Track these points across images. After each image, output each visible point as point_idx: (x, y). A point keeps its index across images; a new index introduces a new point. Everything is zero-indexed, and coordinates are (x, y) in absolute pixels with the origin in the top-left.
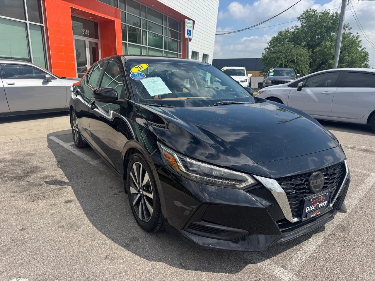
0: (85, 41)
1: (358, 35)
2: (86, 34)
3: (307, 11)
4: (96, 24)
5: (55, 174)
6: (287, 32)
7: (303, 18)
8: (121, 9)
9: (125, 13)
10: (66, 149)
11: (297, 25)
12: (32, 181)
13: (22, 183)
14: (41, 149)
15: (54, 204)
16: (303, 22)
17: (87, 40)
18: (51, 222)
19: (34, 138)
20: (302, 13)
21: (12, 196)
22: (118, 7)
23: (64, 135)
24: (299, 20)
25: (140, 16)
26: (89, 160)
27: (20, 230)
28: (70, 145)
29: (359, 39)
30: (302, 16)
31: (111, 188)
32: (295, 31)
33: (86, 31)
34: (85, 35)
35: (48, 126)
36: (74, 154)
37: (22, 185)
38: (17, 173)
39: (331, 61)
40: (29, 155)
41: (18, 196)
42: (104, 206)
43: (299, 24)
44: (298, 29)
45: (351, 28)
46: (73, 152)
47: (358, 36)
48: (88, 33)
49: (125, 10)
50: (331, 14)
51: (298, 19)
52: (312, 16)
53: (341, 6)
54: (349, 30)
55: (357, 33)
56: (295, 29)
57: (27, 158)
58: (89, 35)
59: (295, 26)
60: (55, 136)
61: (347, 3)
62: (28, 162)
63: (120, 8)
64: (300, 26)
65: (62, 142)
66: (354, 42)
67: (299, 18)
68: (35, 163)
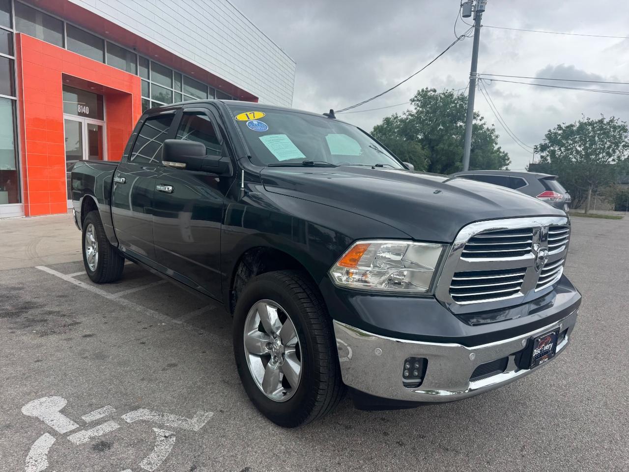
0: (81, 123)
1: (493, 127)
2: (84, 112)
3: (423, 91)
4: (100, 98)
5: (60, 309)
6: (395, 118)
7: (418, 100)
8: (142, 77)
9: (149, 83)
10: (67, 281)
11: (410, 110)
12: (31, 317)
13: (18, 320)
14: (29, 282)
15: (71, 339)
16: (418, 106)
17: (86, 121)
18: (71, 354)
19: (13, 268)
20: (416, 93)
21: (11, 333)
22: (137, 74)
23: (58, 264)
24: (413, 103)
25: (172, 88)
26: (104, 293)
27: (36, 362)
28: (73, 277)
29: (496, 133)
30: (416, 97)
31: (139, 322)
32: (407, 119)
33: (84, 107)
34: (81, 114)
35: (30, 252)
36: (79, 287)
37: (19, 322)
38: (7, 309)
39: (458, 164)
40: (14, 289)
41: (19, 332)
42: (133, 339)
43: (413, 109)
44: (412, 115)
45: (482, 118)
46: (78, 285)
47: (494, 130)
48: (86, 110)
49: (149, 79)
50: (455, 96)
51: (410, 102)
52: (430, 97)
53: (469, 86)
54: (481, 120)
55: (493, 125)
56: (408, 115)
57: (14, 292)
58: (88, 113)
59: (408, 111)
60: (46, 266)
61: (476, 84)
62: (17, 297)
63: (140, 76)
64: (415, 111)
65: (59, 273)
66: (490, 137)
67: (413, 100)
68: (28, 298)
